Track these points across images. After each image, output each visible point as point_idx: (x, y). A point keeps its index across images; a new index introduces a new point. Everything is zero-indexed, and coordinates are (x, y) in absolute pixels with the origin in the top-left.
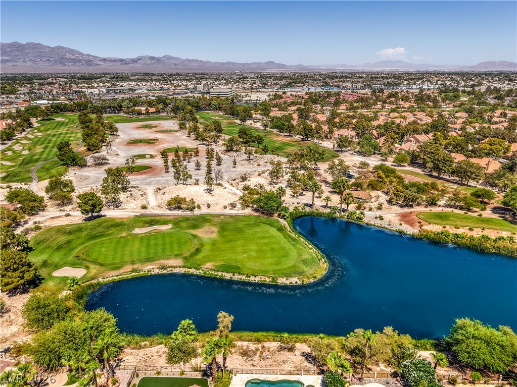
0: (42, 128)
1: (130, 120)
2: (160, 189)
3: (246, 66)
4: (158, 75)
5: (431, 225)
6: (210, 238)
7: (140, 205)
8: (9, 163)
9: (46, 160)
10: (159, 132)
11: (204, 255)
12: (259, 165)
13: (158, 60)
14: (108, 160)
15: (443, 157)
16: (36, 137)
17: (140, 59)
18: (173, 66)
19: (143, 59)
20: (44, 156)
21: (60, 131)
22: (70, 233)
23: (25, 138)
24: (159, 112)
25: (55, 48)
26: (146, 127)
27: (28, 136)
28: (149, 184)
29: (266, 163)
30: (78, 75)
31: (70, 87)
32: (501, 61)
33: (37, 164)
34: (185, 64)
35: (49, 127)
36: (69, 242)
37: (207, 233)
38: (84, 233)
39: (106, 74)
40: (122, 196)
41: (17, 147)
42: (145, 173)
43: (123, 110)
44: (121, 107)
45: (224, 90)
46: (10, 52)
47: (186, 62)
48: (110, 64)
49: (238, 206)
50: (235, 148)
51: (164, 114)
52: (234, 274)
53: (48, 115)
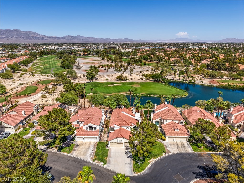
0: (41, 59)
2: (109, 75)
3: (115, 40)
5: (223, 83)
6: (139, 87)
7: (105, 79)
8: (38, 69)
9: (53, 68)
10: (93, 60)
11: (139, 91)
12: (144, 69)
13: (74, 37)
15: (222, 63)
16: (41, 62)
17: (66, 37)
19: (67, 37)
20: (51, 67)
21: (50, 60)
23: (37, 62)
24: (88, 55)
25: (26, 32)
26: (87, 59)
28: (104, 74)
29: (147, 68)
32: (233, 38)
33: (51, 69)
34: (87, 39)
35: (44, 59)
37: (136, 86)
41: (36, 65)
43: (72, 54)
44: (71, 52)
45: (114, 46)
46: (6, 33)
47: (87, 38)
48: (52, 39)
49: (144, 79)
50: (131, 64)
51: (91, 55)
52: (154, 95)
53: (42, 55)
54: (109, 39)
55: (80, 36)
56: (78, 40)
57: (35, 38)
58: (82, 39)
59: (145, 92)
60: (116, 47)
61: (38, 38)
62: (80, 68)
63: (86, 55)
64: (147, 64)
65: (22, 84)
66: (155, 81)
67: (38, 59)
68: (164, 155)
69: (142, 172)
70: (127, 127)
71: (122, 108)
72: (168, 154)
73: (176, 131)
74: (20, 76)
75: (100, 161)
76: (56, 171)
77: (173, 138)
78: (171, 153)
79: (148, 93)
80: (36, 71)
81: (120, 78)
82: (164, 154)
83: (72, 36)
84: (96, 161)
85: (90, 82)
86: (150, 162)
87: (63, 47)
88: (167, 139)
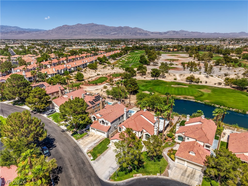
0: (131, 54)
1: (166, 53)
2: (182, 75)
3: (226, 35)
4: (176, 39)
6: (208, 93)
7: (173, 79)
8: (121, 63)
9: (134, 63)
10: (179, 57)
11: (205, 97)
13: (177, 32)
14: (158, 64)
16: (129, 56)
17: (168, 32)
18: (184, 35)
19: (170, 32)
20: (133, 62)
21: (138, 55)
22: (147, 82)
23: (125, 57)
24: (178, 51)
25: (134, 28)
26: (173, 55)
27: (126, 56)
28: (177, 73)
29: (240, 71)
30: (141, 39)
31: (139, 42)
33: (131, 64)
35: (133, 54)
36: (146, 85)
37: (206, 91)
38: (152, 83)
39: (153, 39)
40: (166, 74)
41: (123, 59)
42: (174, 69)
43: (162, 49)
44: (161, 48)
45: (215, 42)
46: (118, 30)
47: (191, 33)
48: (155, 35)
49: (223, 84)
50: (220, 64)
51: (181, 52)
52: (221, 106)
53: (133, 50)
54: (219, 34)
55: (183, 31)
56: (181, 36)
57: (140, 34)
58: (185, 34)
59: (211, 100)
60: (217, 43)
61: (142, 33)
62: (157, 64)
63: (176, 51)
64: (243, 65)
65: (99, 75)
66: (237, 89)
67: (128, 53)
68: (158, 176)
69: (118, 182)
70: (135, 131)
71: (144, 111)
72: (163, 177)
73: (190, 153)
74: (104, 68)
75: (92, 155)
76: (57, 150)
77: (184, 161)
78: (168, 178)
79: (214, 102)
80: (119, 64)
81: (191, 79)
82: (158, 174)
83: (175, 31)
84: (89, 154)
85: (155, 80)
86: (135, 176)
87: (160, 42)
88: (177, 160)
